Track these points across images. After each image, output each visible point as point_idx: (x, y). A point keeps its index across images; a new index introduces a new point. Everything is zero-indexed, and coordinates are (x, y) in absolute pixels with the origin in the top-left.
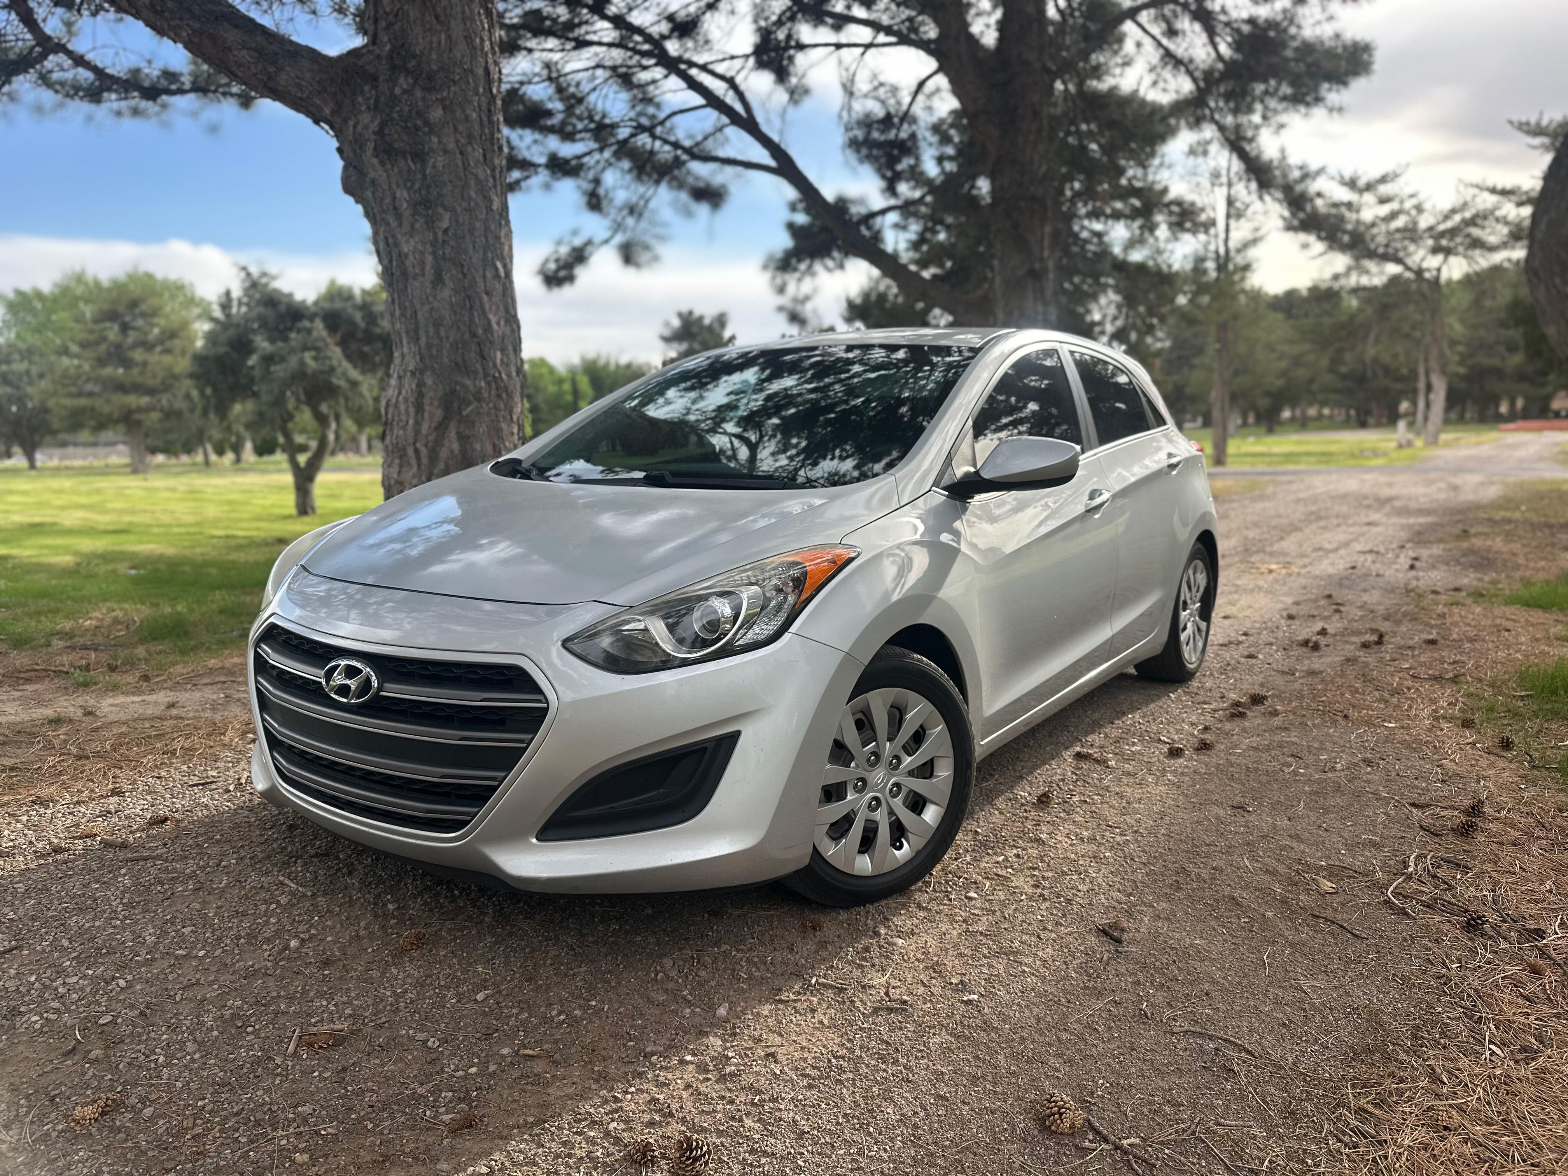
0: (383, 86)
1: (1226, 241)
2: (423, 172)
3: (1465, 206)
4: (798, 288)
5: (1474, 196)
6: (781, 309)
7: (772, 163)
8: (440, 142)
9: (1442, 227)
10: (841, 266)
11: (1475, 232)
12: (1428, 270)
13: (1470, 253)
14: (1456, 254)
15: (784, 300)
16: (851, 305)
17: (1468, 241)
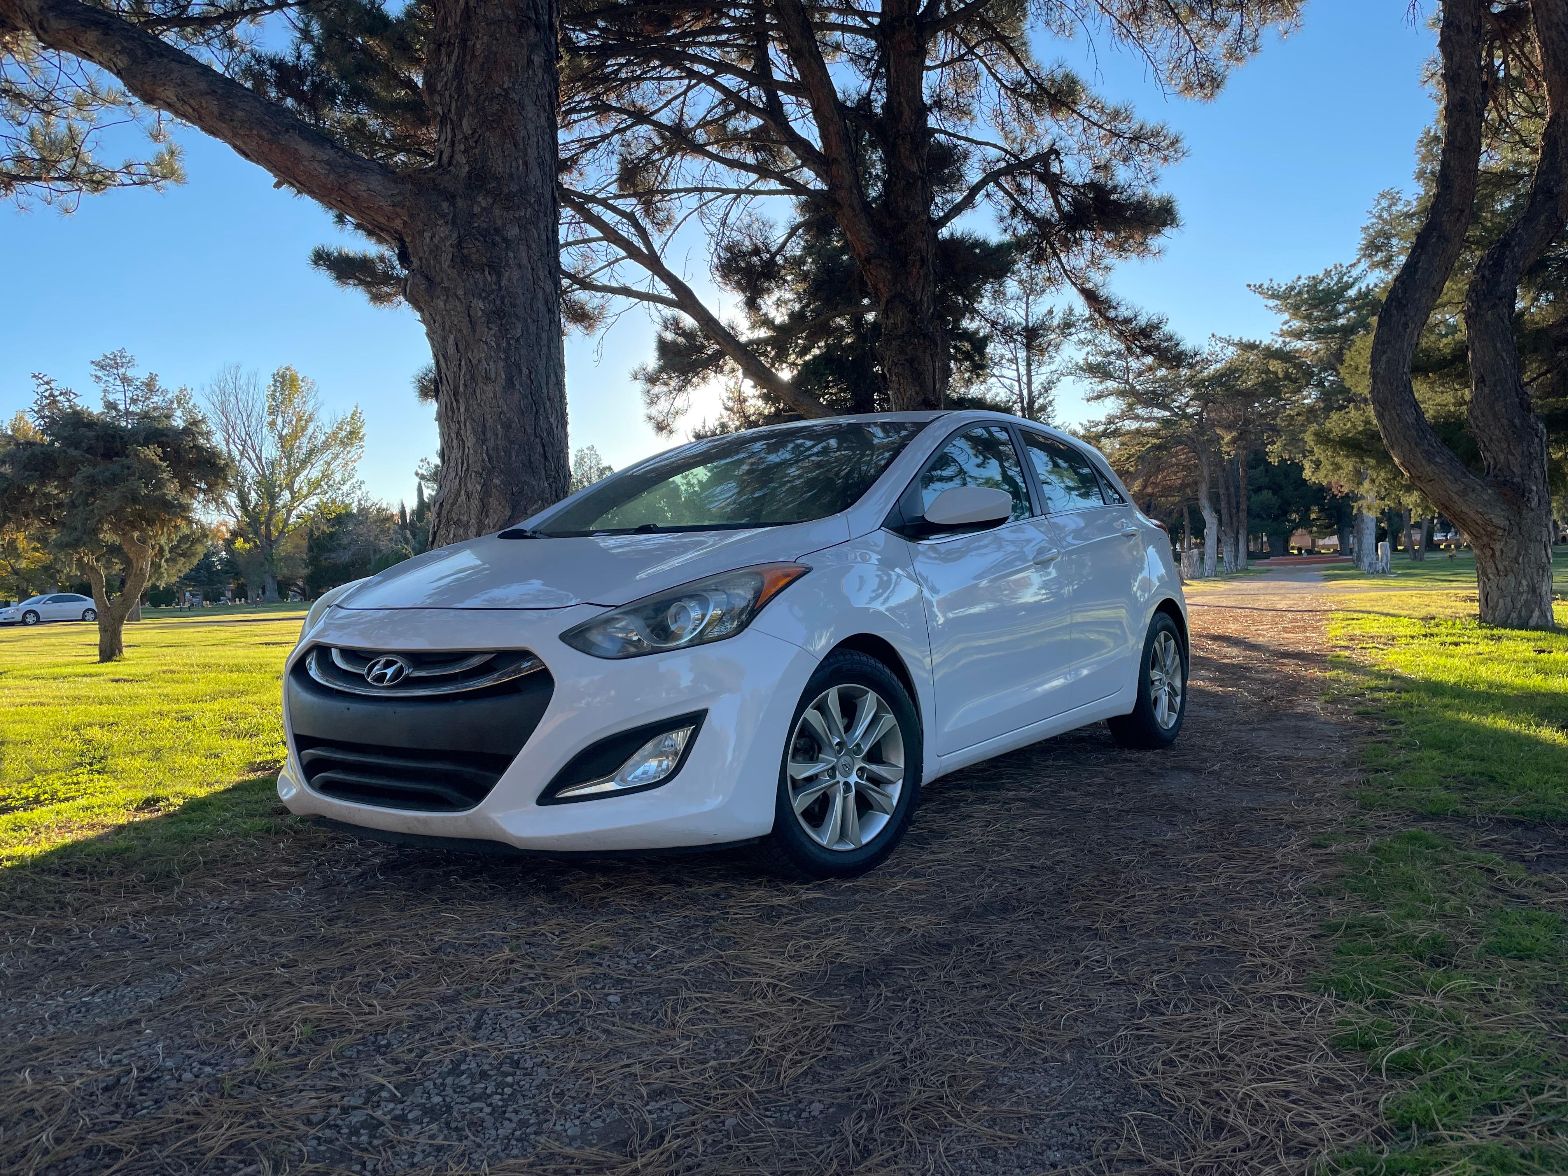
0: (460, 203)
1: (1029, 384)
2: (498, 283)
7: (672, 296)
8: (515, 257)
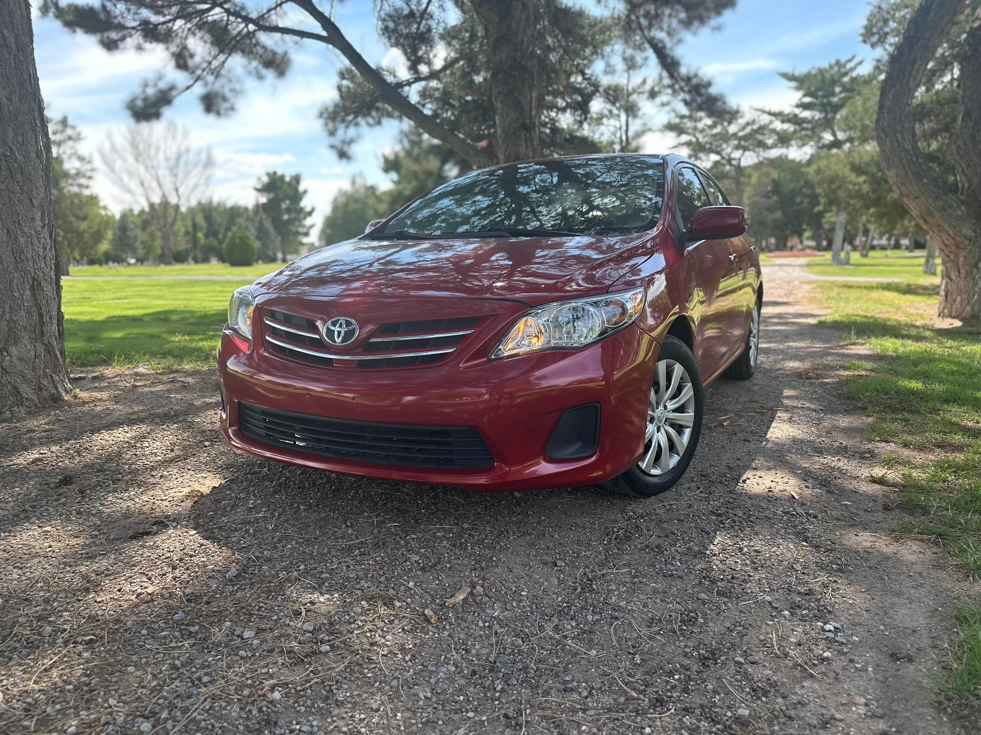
1: (627, 131)
3: (753, 122)
4: (345, 133)
5: (759, 116)
6: (332, 147)
7: (324, 33)
9: (741, 134)
10: (379, 123)
11: (759, 137)
12: (734, 159)
13: (757, 150)
14: (749, 150)
15: (336, 141)
16: (386, 160)
17: (755, 142)
